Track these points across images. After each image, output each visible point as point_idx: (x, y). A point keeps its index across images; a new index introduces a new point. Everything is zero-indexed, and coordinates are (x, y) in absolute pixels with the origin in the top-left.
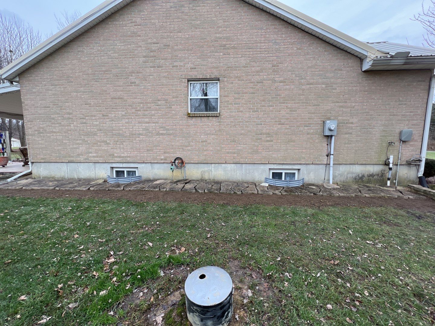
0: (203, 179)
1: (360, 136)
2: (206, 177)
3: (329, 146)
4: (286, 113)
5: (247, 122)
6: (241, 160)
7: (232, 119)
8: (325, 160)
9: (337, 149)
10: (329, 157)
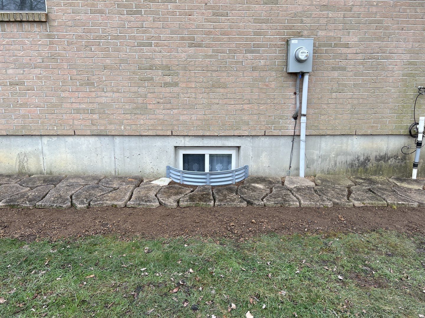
0: (24, 171)
1: (362, 75)
2: (32, 166)
3: (298, 96)
4: (206, 19)
5: (117, 38)
6: (109, 127)
7: (80, 31)
8: (290, 127)
9: (314, 103)
10: (298, 121)
